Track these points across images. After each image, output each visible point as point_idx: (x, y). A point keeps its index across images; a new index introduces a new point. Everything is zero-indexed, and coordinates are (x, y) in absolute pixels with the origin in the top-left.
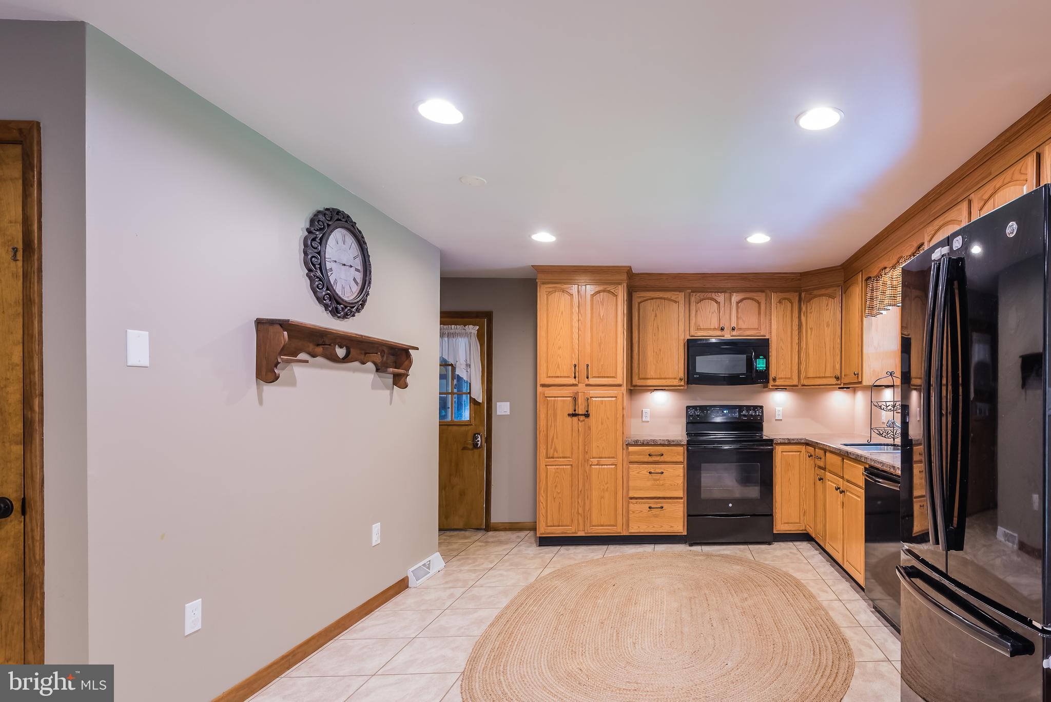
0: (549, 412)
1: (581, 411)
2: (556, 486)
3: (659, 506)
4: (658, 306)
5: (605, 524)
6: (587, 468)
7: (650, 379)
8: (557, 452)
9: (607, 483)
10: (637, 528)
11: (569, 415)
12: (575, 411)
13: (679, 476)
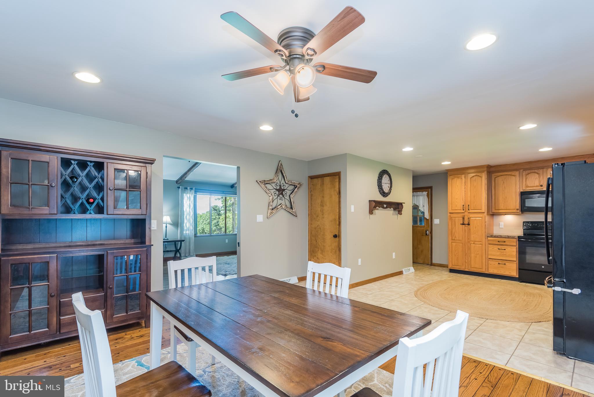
0: (453, 223)
1: (466, 222)
2: (456, 251)
3: (504, 263)
4: (505, 179)
5: (477, 267)
6: (469, 245)
7: (501, 210)
8: (456, 238)
9: (478, 252)
10: (491, 271)
11: (461, 224)
12: (463, 222)
13: (514, 251)
